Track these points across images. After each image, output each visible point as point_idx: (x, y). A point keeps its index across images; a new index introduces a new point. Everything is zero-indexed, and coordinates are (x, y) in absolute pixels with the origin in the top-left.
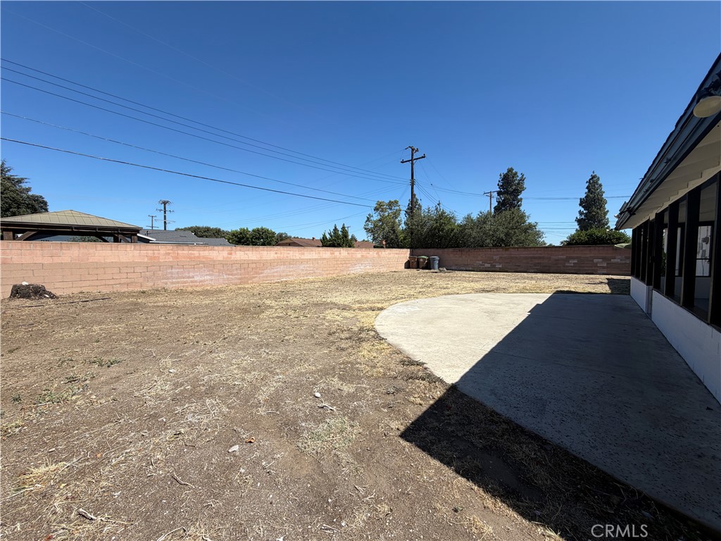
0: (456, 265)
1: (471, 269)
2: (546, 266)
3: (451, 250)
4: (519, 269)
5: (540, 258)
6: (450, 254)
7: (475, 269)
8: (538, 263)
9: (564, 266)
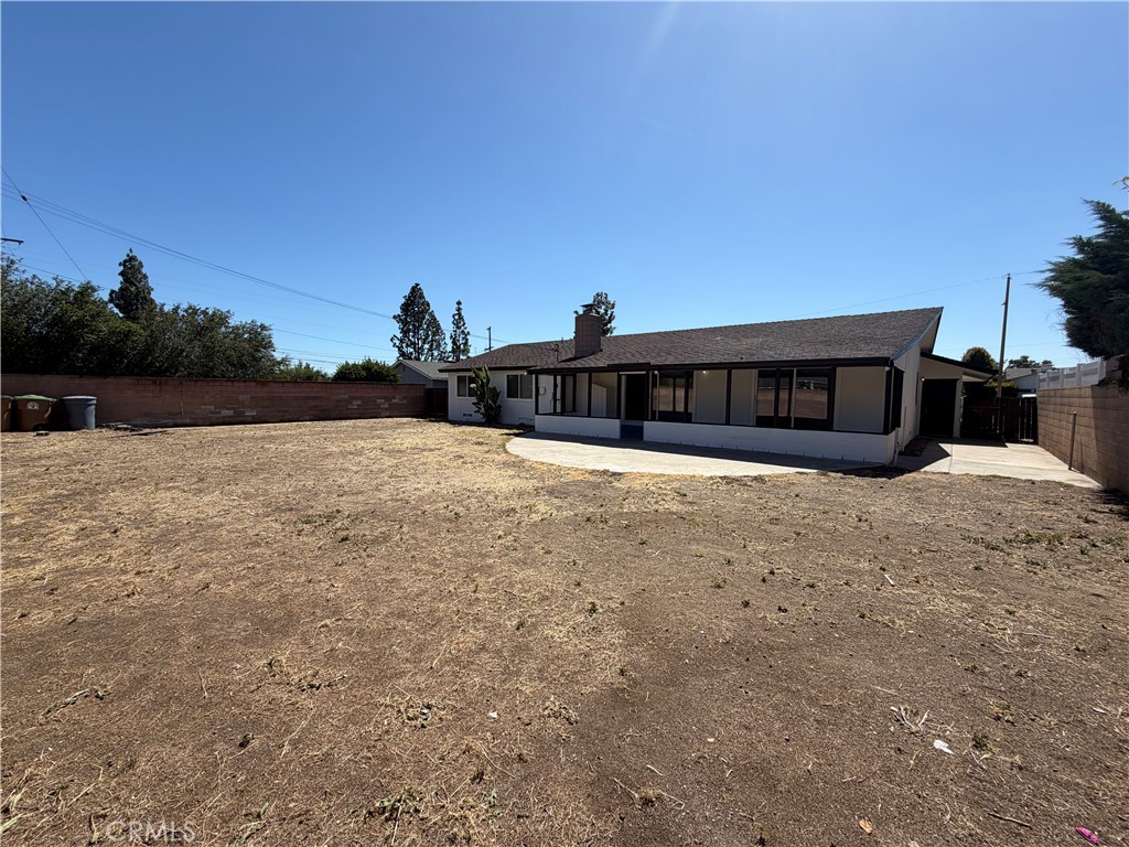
0: (146, 415)
1: (187, 421)
2: (324, 410)
3: (126, 380)
4: (285, 418)
5: (316, 398)
6: (125, 391)
7: (200, 422)
8: (316, 406)
9: (347, 409)
